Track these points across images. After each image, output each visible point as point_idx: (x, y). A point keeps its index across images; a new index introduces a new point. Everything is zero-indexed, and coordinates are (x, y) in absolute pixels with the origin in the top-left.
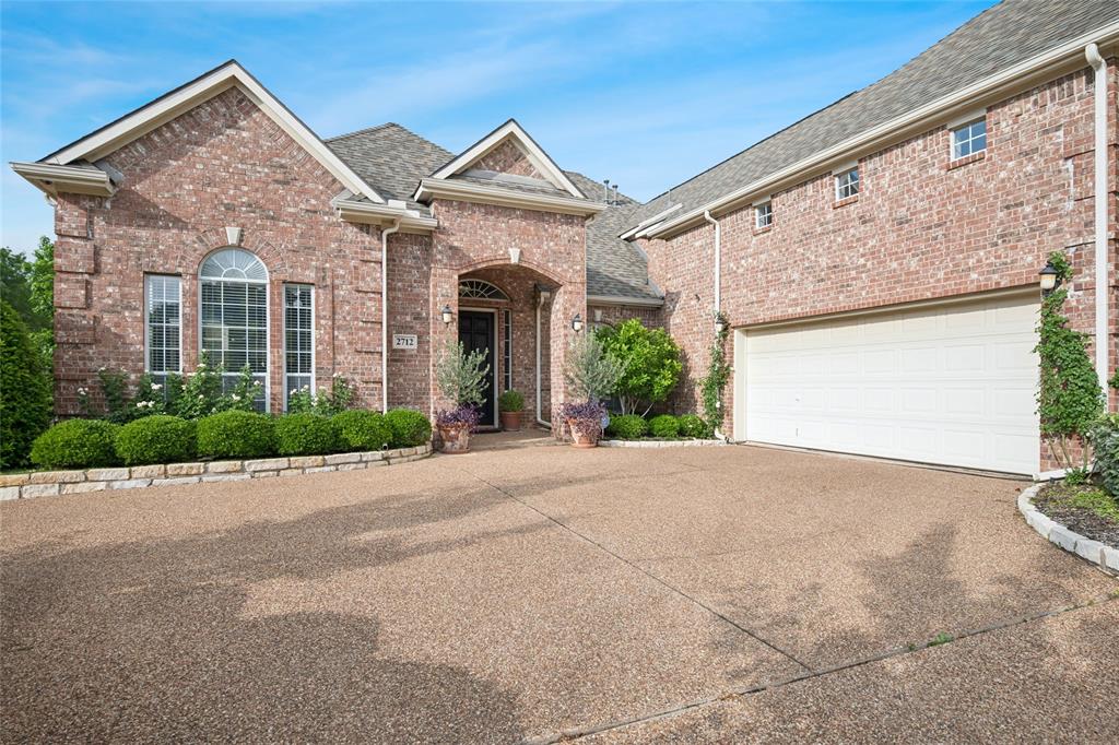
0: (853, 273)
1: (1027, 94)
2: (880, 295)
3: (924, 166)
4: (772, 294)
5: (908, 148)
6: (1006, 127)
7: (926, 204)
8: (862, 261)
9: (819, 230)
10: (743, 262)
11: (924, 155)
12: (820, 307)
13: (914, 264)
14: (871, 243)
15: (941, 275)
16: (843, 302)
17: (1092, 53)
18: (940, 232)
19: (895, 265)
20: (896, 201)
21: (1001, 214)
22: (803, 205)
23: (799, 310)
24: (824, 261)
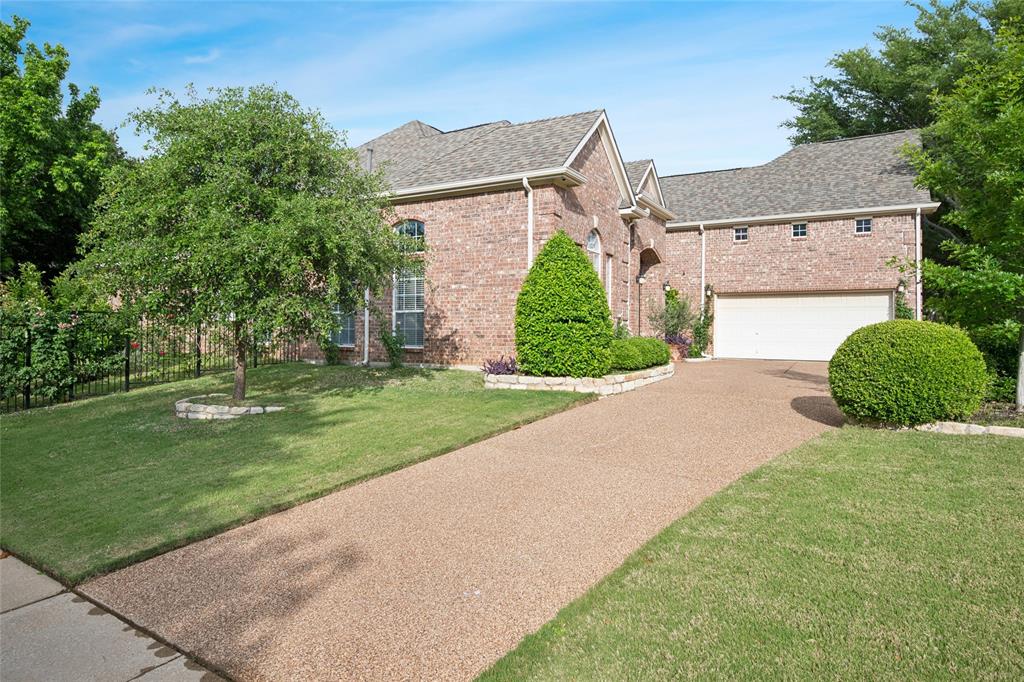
0: (804, 273)
1: (890, 216)
2: (820, 285)
3: (843, 232)
4: (748, 278)
5: (835, 223)
6: (881, 226)
7: (844, 249)
8: (809, 268)
9: (783, 249)
10: (724, 257)
11: (843, 228)
12: (783, 288)
13: (838, 274)
14: (815, 261)
15: (852, 280)
16: (798, 286)
17: (919, 211)
18: (851, 262)
19: (828, 273)
20: (828, 245)
21: (879, 260)
22: (771, 235)
23: (768, 288)
24: (785, 266)
